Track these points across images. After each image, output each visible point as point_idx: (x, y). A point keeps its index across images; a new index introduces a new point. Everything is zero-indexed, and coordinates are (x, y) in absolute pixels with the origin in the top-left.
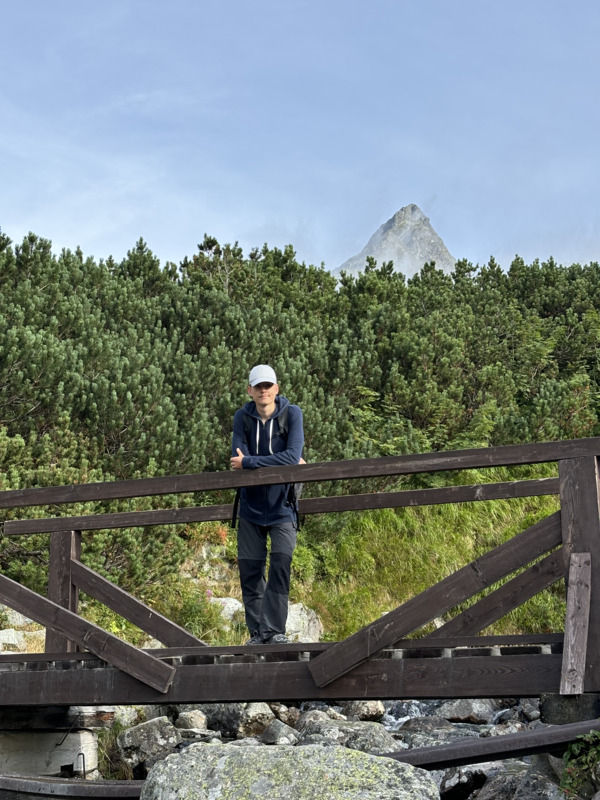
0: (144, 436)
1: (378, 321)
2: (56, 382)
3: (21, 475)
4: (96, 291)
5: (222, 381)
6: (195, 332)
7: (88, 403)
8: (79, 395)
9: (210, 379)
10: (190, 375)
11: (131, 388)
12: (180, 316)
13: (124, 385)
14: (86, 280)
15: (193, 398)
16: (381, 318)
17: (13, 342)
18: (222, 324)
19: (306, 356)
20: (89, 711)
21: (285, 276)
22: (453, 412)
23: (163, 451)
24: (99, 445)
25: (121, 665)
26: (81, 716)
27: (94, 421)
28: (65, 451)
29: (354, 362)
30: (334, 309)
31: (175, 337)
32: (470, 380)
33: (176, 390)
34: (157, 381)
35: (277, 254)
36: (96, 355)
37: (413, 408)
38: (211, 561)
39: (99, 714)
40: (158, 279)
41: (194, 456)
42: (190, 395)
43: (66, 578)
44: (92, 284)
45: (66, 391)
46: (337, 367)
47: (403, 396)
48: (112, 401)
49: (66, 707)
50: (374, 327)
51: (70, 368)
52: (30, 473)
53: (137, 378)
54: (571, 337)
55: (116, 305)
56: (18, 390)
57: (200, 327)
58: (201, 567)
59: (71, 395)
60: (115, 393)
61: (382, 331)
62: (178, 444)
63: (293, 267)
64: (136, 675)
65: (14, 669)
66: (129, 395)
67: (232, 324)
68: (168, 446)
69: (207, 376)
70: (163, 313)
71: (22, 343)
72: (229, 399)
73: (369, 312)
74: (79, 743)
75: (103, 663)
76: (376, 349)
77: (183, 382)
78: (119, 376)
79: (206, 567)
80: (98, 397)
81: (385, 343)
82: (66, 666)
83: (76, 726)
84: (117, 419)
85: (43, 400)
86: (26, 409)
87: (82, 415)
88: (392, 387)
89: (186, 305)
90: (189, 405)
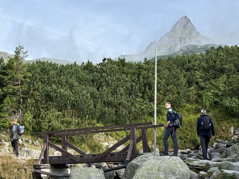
0: (86, 109)
1: (144, 76)
2: (68, 100)
3: (61, 120)
4: (77, 75)
5: (104, 95)
6: (100, 83)
7: (74, 103)
8: (73, 102)
9: (102, 95)
10: (97, 95)
11: (83, 99)
12: (96, 79)
13: (82, 99)
14: (75, 73)
15: (98, 99)
16: (145, 75)
17: (58, 93)
18: (105, 81)
19: (125, 87)
20: (69, 165)
21: (123, 66)
22: (161, 98)
23: (90, 112)
24: (77, 112)
25: (71, 158)
26: (68, 166)
27: (76, 107)
28: (69, 114)
29: (137, 87)
30: (134, 73)
31: (95, 85)
32: (165, 90)
33: (94, 98)
34: (89, 98)
35: (121, 60)
36: (76, 93)
37: (151, 97)
38: (102, 135)
39: (71, 165)
40: (92, 69)
41: (97, 113)
42: (97, 99)
43: (65, 143)
44: (77, 73)
45: (70, 101)
46: (133, 89)
47: (149, 94)
48: (79, 103)
49: (65, 164)
50: (143, 78)
51: (70, 97)
52: (62, 119)
53: (84, 97)
54: (192, 77)
55: (82, 78)
56: (60, 102)
57: (101, 82)
58: (100, 136)
59: (71, 102)
60: (80, 101)
61: (145, 78)
62: (93, 111)
63: (125, 63)
64: (73, 159)
65: (56, 158)
66: (83, 101)
67: (108, 81)
68: (91, 111)
69: (101, 94)
70: (93, 79)
71: (60, 93)
72: (105, 99)
73: (142, 74)
74: (67, 170)
75: (68, 157)
76: (143, 83)
77: (96, 96)
78: (81, 97)
79: (101, 136)
80: (77, 101)
81: (145, 82)
82: (63, 158)
83: (67, 167)
84: (80, 106)
85: (65, 104)
86: (62, 106)
87: (73, 106)
88: (146, 92)
89: (97, 77)
90: (97, 101)
